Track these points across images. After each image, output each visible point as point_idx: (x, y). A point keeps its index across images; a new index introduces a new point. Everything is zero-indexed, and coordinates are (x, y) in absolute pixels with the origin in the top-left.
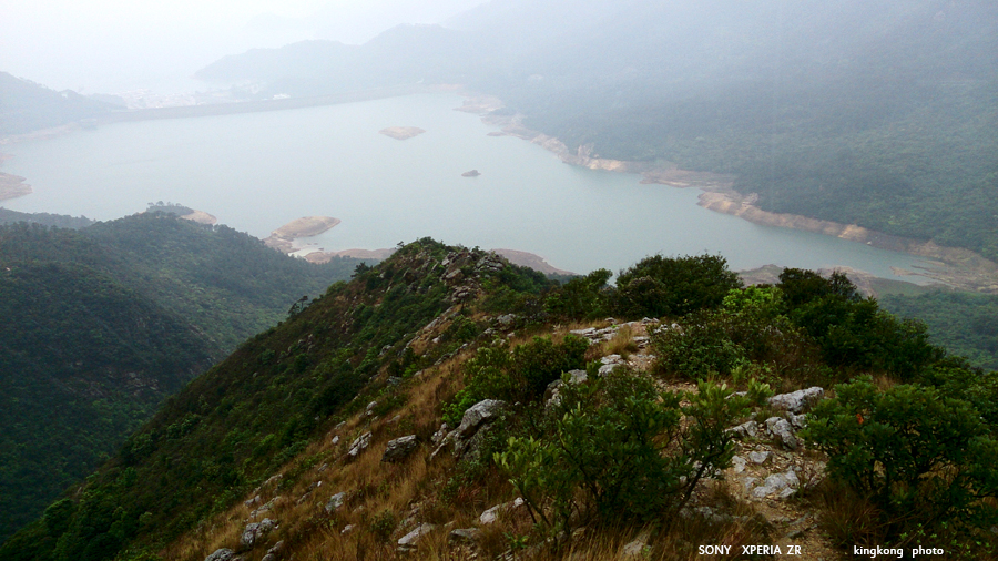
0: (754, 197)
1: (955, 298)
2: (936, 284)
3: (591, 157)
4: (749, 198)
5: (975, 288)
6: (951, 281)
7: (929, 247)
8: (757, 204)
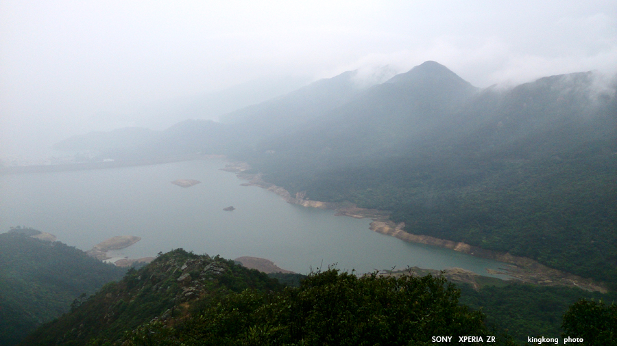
0: (402, 225)
1: (526, 288)
2: (514, 280)
3: (304, 199)
4: (399, 225)
5: (536, 282)
6: (522, 277)
7: (507, 257)
8: (405, 229)
